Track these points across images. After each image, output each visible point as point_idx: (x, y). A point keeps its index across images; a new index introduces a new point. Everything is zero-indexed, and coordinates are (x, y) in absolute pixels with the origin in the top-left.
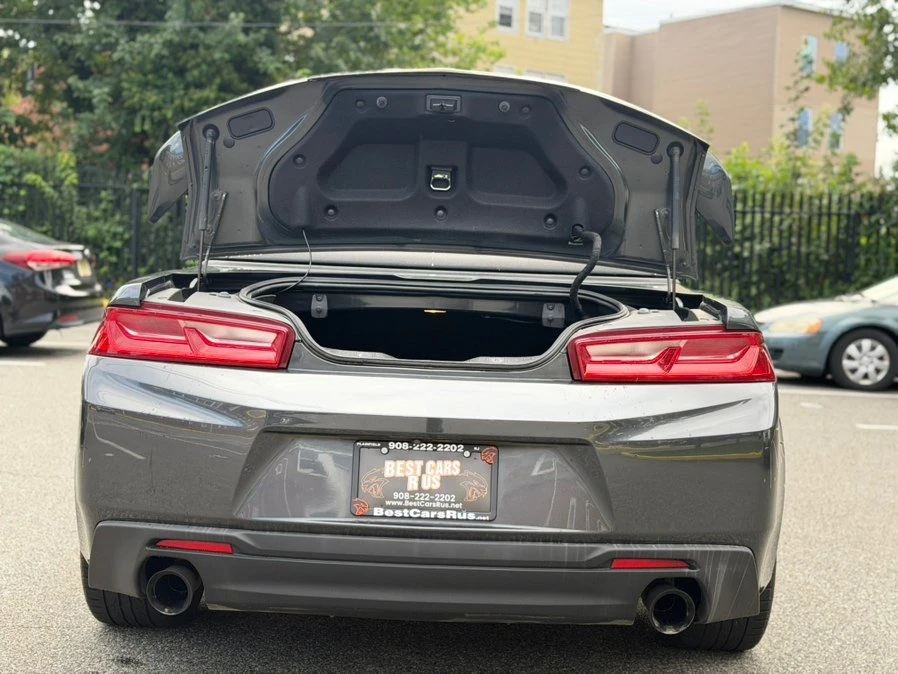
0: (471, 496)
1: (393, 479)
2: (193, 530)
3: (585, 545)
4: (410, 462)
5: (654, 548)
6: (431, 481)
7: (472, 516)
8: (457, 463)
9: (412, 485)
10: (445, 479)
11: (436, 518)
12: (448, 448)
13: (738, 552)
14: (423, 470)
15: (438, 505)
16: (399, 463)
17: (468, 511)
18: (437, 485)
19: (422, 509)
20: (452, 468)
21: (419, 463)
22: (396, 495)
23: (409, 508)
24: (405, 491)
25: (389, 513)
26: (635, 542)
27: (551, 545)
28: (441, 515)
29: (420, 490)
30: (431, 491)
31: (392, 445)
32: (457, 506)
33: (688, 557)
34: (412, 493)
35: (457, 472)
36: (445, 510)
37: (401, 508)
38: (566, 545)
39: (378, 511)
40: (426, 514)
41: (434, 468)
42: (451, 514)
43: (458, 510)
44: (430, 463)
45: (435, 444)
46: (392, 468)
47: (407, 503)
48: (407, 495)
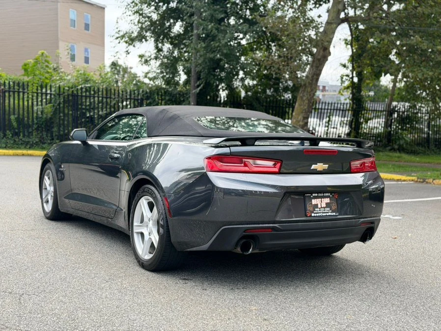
0: (333, 208)
1: (315, 205)
2: (261, 225)
3: (358, 220)
4: (318, 200)
6: (324, 205)
7: (334, 214)
8: (329, 199)
9: (319, 206)
10: (326, 204)
11: (326, 215)
12: (327, 194)
14: (321, 201)
15: (326, 211)
16: (316, 200)
17: (333, 212)
18: (325, 206)
20: (327, 200)
21: (320, 199)
22: (316, 209)
23: (320, 213)
24: (318, 208)
25: (315, 215)
27: (351, 220)
28: (327, 214)
30: (324, 208)
31: (313, 195)
32: (331, 211)
34: (320, 208)
35: (329, 201)
36: (328, 213)
37: (318, 213)
39: (313, 215)
40: (324, 214)
41: (324, 201)
44: (323, 199)
45: (323, 193)
46: (314, 202)
48: (318, 209)
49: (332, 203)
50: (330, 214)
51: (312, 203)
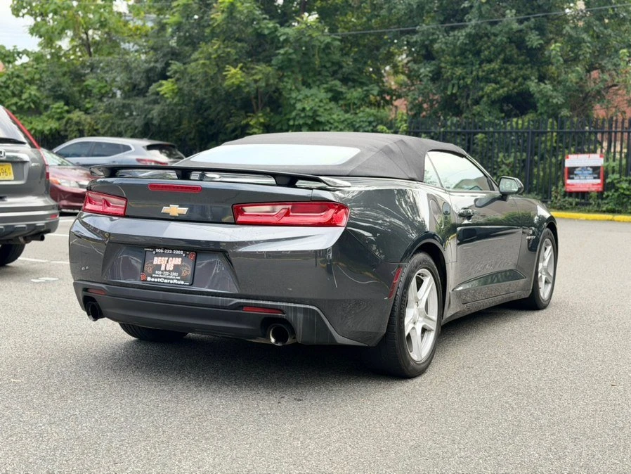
0: (184, 274)
1: (157, 265)
3: (228, 299)
4: (163, 258)
5: (261, 302)
6: (170, 267)
7: (182, 283)
8: (180, 259)
9: (163, 268)
10: (176, 266)
11: (169, 283)
12: (178, 252)
13: (307, 308)
14: (168, 262)
15: (171, 277)
16: (160, 258)
17: (182, 281)
18: (172, 269)
19: (165, 278)
20: (178, 261)
21: (167, 259)
22: (157, 272)
23: (160, 278)
24: (160, 270)
25: (153, 280)
26: (252, 299)
27: (214, 297)
28: (171, 282)
29: (166, 270)
30: (170, 271)
31: (157, 250)
32: (179, 278)
33: (279, 308)
34: (162, 271)
35: (180, 263)
36: (173, 279)
37: (157, 278)
38: (220, 298)
39: (149, 279)
40: (166, 281)
41: (172, 261)
42: (175, 280)
43: (178, 280)
44: (171, 259)
45: (173, 250)
46: (157, 261)
47: (160, 276)
48: (160, 272)
49: (185, 266)
50: (175, 281)
51: (152, 263)
